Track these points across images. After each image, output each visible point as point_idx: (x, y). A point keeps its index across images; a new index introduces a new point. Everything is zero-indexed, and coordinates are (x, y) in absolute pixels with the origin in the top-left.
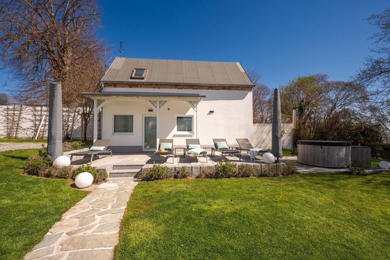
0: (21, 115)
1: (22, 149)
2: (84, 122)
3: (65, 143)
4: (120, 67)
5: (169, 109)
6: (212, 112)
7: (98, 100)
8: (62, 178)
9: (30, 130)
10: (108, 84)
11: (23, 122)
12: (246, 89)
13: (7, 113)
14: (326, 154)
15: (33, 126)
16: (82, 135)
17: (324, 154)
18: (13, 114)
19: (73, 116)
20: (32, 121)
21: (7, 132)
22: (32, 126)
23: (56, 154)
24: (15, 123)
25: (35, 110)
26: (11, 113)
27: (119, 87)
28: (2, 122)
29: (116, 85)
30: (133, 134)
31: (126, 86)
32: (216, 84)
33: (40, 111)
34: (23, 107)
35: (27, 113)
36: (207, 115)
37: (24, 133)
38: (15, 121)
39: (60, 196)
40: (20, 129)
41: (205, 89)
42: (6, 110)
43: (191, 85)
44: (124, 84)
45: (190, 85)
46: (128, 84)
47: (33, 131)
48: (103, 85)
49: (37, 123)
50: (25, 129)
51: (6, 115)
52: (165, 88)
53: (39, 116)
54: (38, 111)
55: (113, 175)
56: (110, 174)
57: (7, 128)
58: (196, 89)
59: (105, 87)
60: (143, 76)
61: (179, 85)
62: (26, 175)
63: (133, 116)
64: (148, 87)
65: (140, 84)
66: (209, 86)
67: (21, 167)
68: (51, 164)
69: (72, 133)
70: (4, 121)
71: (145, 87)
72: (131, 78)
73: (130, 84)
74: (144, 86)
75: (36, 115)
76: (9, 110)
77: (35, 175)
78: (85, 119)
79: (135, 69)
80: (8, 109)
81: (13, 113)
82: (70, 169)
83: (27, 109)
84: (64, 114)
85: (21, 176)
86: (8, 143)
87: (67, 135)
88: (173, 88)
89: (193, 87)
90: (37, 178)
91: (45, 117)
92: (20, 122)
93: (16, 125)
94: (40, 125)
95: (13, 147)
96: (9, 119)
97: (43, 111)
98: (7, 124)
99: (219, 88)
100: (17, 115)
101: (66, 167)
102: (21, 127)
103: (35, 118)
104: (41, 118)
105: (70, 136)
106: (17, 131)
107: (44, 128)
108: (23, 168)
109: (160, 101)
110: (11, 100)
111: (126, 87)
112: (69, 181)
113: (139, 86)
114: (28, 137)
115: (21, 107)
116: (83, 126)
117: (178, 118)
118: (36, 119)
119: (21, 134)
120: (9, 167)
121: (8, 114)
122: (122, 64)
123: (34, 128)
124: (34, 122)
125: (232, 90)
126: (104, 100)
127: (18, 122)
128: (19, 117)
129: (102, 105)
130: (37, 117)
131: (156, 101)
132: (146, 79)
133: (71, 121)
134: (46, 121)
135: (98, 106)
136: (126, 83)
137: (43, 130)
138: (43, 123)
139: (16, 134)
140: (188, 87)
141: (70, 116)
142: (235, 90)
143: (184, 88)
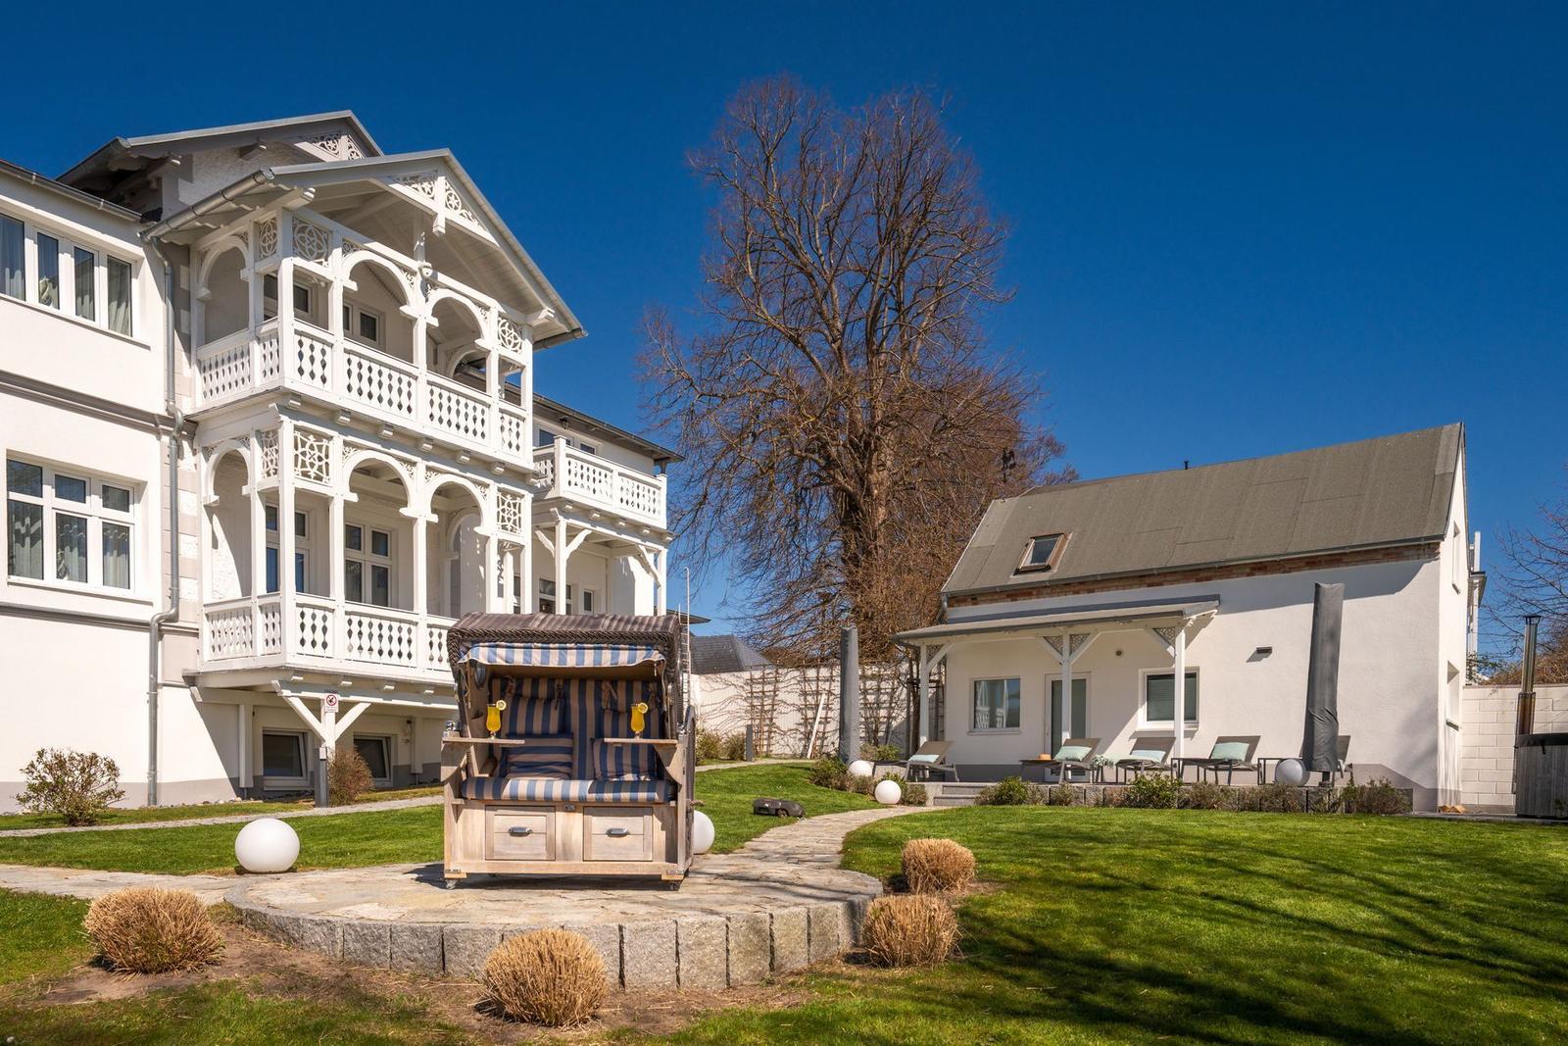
2: (911, 708)
4: (996, 540)
5: (1119, 653)
6: (1264, 652)
7: (928, 648)
8: (859, 793)
9: (794, 735)
10: (956, 599)
12: (1406, 553)
14: (1552, 771)
15: (801, 724)
17: (1548, 772)
19: (889, 691)
20: (799, 710)
22: (799, 724)
23: (852, 761)
25: (804, 678)
26: (759, 690)
27: (984, 602)
29: (975, 599)
30: (1021, 732)
31: (1002, 596)
33: (814, 681)
34: (780, 671)
35: (789, 689)
36: (1248, 661)
37: (782, 742)
38: (765, 712)
40: (775, 732)
41: (1239, 575)
42: (748, 684)
43: (1191, 571)
44: (996, 593)
45: (1185, 571)
46: (1007, 591)
47: (801, 736)
48: (945, 604)
49: (810, 714)
50: (785, 733)
52: (1108, 589)
53: (813, 694)
54: (812, 681)
55: (938, 801)
56: (935, 798)
58: (1209, 579)
59: (950, 605)
60: (1050, 560)
61: (1149, 576)
63: (1019, 680)
64: (1058, 593)
65: (1038, 587)
66: (1252, 564)
68: (844, 773)
71: (1051, 595)
72: (1018, 572)
73: (1012, 590)
74: (1049, 591)
75: (805, 692)
76: (754, 683)
78: (913, 699)
79: (1035, 538)
80: (751, 680)
81: (761, 689)
82: (869, 780)
83: (788, 677)
84: (868, 684)
88: (1131, 587)
89: (1198, 574)
91: (827, 697)
92: (775, 713)
93: (768, 722)
94: (815, 719)
97: (822, 680)
98: (752, 719)
99: (1294, 566)
100: (768, 694)
101: (865, 777)
102: (778, 728)
103: (805, 699)
104: (817, 701)
106: (769, 738)
107: (825, 728)
109: (1072, 636)
110: (746, 654)
111: (1002, 600)
112: (867, 793)
113: (1035, 592)
114: (791, 753)
115: (777, 673)
116: (910, 719)
117: (1150, 678)
118: (807, 703)
119: (777, 745)
121: (752, 693)
122: (1004, 524)
123: (803, 730)
124: (804, 712)
125: (1347, 564)
126: (942, 646)
127: (772, 714)
128: (773, 699)
129: (938, 657)
130: (809, 698)
131: (1060, 637)
132: (1055, 571)
133: (884, 705)
134: (827, 707)
135: (928, 661)
136: (998, 590)
137: (821, 735)
138: (821, 713)
139: (769, 745)
140: (1179, 577)
141: (883, 691)
142: (1357, 563)
143: (1166, 581)
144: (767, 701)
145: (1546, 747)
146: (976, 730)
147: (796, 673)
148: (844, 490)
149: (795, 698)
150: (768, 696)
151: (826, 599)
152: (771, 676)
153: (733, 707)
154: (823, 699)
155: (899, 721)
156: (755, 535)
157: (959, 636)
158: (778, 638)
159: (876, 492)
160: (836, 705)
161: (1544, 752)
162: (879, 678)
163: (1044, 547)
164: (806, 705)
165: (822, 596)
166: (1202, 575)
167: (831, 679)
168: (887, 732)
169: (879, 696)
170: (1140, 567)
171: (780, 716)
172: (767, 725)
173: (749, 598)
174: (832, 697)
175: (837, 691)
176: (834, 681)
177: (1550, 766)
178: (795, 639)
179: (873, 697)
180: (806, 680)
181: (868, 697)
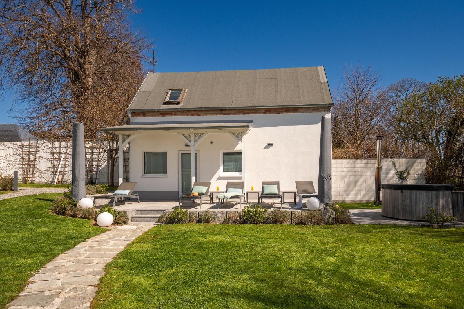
0: (37, 154)
1: (45, 193)
2: (110, 162)
3: (88, 186)
4: (152, 89)
5: (211, 143)
6: (270, 145)
7: (123, 135)
8: (86, 218)
9: (47, 173)
10: (135, 113)
11: (40, 162)
12: (321, 110)
13: (21, 151)
14: (407, 201)
15: (51, 168)
16: (108, 177)
17: (405, 201)
18: (28, 153)
19: (98, 153)
20: (50, 161)
21: (23, 175)
22: (50, 168)
23: (80, 196)
24: (31, 164)
25: (53, 146)
26: (27, 151)
27: (149, 116)
28: (16, 162)
29: (145, 114)
30: (167, 177)
31: (158, 114)
32: (275, 106)
33: (58, 147)
34: (39, 142)
35: (44, 151)
36: (264, 148)
37: (40, 176)
38: (31, 161)
39: (84, 230)
40: (36, 171)
41: (260, 113)
42: (20, 148)
43: (241, 109)
44: (155, 112)
45: (239, 109)
46: (160, 112)
47: (51, 173)
48: (130, 115)
49: (56, 163)
50: (42, 172)
51: (21, 153)
52: (207, 114)
53: (57, 153)
54: (57, 147)
55: (134, 219)
56: (132, 218)
57: (22, 170)
58: (248, 113)
59: (132, 116)
60: (179, 100)
61: (224, 110)
62: (55, 214)
63: (166, 153)
64: (184, 114)
65: (175, 111)
66: (265, 108)
67: (50, 208)
68: (75, 205)
69: (96, 177)
70: (19, 161)
71: (180, 115)
72: (164, 103)
73: (162, 111)
74: (180, 113)
75: (53, 153)
76: (24, 147)
77: (62, 215)
78: (111, 158)
79: (170, 90)
80: (22, 146)
81: (28, 150)
82: (93, 210)
83: (44, 145)
84: (87, 150)
85: (50, 215)
86: (27, 188)
87: (91, 178)
88: (216, 114)
89: (244, 111)
90: (64, 217)
91: (65, 155)
92: (36, 162)
93: (32, 166)
94: (59, 165)
95: (35, 192)
96: (24, 159)
97: (62, 147)
98: (23, 165)
99: (281, 111)
100: (32, 153)
102: (38, 169)
103: (53, 156)
104: (60, 157)
105: (94, 180)
106: (33, 174)
107: (64, 170)
108: (51, 209)
109: (195, 134)
110: (22, 133)
111: (158, 116)
112: (92, 222)
113: (173, 113)
114: (45, 181)
115: (37, 143)
116: (109, 167)
117: (224, 154)
118: (55, 158)
119: (38, 177)
120: (39, 207)
121: (23, 152)
122: (155, 82)
123: (52, 170)
124: (53, 162)
125: (300, 112)
126: (130, 135)
127: (35, 163)
128: (35, 156)
129: (128, 140)
130: (55, 155)
131: (190, 134)
132: (182, 104)
133: (95, 160)
134: (65, 160)
135: (123, 143)
136: (156, 111)
137: (62, 173)
138: (62, 163)
139: (33, 177)
140: (237, 112)
141: (94, 153)
142: (304, 112)
143: (231, 113)
144: (32, 156)
145: (403, 191)
146: (145, 175)
147: (48, 144)
148: (73, 69)
149: (48, 155)
150: (32, 154)
151: (65, 112)
152: (34, 144)
153: (11, 158)
154: (63, 156)
155: (102, 167)
156: (29, 82)
157: (140, 131)
158: (40, 127)
159: (87, 72)
160: (70, 159)
161: (402, 192)
162: (92, 148)
163: (175, 94)
164: (54, 159)
165: (63, 111)
166: (245, 112)
167: (67, 147)
168: (97, 172)
169: (92, 156)
170: (220, 106)
171: (39, 163)
172: (32, 168)
173: (26, 109)
174: (68, 156)
175: (71, 153)
176: (69, 148)
177: (405, 198)
178: (50, 128)
179: (90, 156)
180: (53, 147)
181: (87, 156)
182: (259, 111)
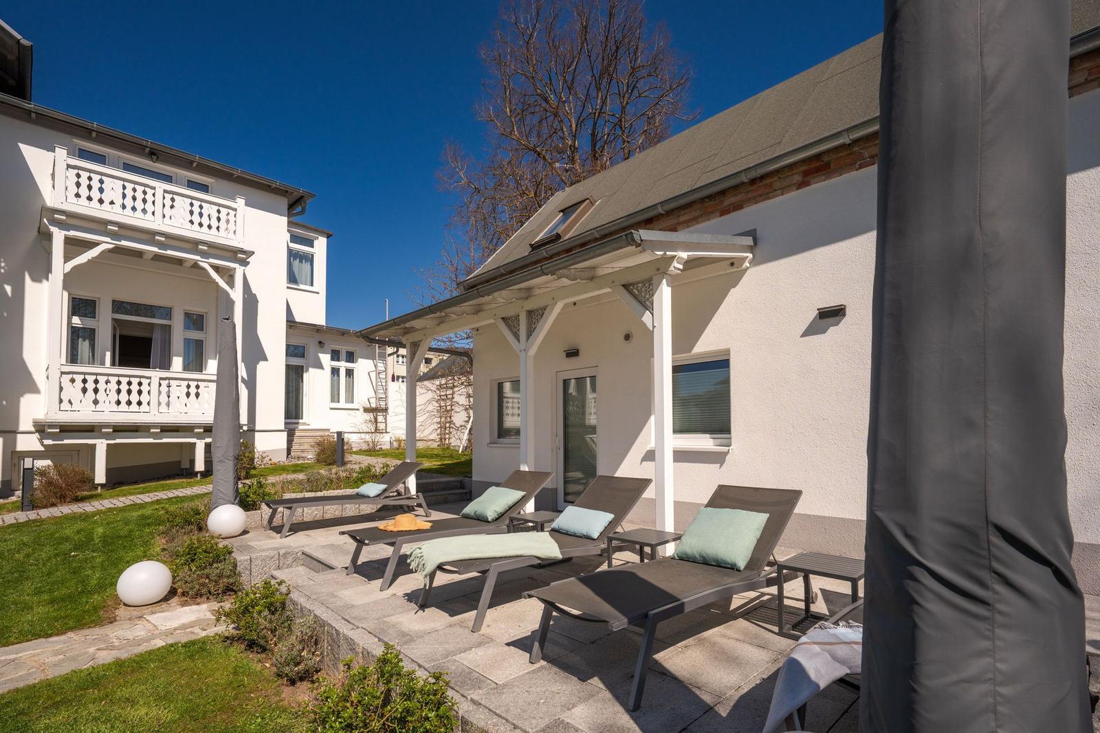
0: (454, 398)
5: (627, 337)
6: (832, 315)
7: (412, 344)
11: (456, 412)
13: (439, 394)
18: (445, 397)
20: (466, 409)
22: (465, 422)
24: (448, 415)
25: (468, 383)
26: (444, 394)
28: (434, 414)
37: (457, 436)
38: (448, 411)
41: (784, 190)
42: (438, 389)
46: (513, 271)
50: (458, 429)
51: (439, 398)
70: (437, 411)
72: (533, 248)
73: (517, 270)
76: (441, 388)
83: (460, 382)
92: (453, 412)
93: (449, 419)
96: (441, 407)
98: (440, 417)
102: (454, 424)
103: (469, 400)
115: (454, 379)
127: (451, 414)
128: (452, 401)
131: (519, 315)
135: (411, 362)
143: (679, 224)
144: (449, 403)
146: (501, 440)
147: (464, 379)
149: (463, 400)
150: (449, 399)
152: (450, 382)
153: (431, 407)
164: (469, 406)
166: (726, 203)
172: (448, 422)
180: (470, 385)
182: (777, 185)
